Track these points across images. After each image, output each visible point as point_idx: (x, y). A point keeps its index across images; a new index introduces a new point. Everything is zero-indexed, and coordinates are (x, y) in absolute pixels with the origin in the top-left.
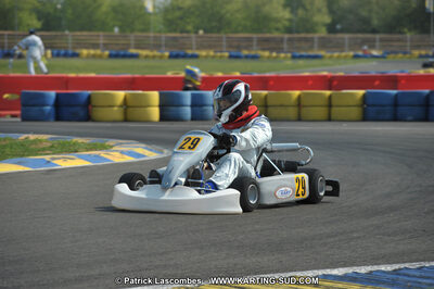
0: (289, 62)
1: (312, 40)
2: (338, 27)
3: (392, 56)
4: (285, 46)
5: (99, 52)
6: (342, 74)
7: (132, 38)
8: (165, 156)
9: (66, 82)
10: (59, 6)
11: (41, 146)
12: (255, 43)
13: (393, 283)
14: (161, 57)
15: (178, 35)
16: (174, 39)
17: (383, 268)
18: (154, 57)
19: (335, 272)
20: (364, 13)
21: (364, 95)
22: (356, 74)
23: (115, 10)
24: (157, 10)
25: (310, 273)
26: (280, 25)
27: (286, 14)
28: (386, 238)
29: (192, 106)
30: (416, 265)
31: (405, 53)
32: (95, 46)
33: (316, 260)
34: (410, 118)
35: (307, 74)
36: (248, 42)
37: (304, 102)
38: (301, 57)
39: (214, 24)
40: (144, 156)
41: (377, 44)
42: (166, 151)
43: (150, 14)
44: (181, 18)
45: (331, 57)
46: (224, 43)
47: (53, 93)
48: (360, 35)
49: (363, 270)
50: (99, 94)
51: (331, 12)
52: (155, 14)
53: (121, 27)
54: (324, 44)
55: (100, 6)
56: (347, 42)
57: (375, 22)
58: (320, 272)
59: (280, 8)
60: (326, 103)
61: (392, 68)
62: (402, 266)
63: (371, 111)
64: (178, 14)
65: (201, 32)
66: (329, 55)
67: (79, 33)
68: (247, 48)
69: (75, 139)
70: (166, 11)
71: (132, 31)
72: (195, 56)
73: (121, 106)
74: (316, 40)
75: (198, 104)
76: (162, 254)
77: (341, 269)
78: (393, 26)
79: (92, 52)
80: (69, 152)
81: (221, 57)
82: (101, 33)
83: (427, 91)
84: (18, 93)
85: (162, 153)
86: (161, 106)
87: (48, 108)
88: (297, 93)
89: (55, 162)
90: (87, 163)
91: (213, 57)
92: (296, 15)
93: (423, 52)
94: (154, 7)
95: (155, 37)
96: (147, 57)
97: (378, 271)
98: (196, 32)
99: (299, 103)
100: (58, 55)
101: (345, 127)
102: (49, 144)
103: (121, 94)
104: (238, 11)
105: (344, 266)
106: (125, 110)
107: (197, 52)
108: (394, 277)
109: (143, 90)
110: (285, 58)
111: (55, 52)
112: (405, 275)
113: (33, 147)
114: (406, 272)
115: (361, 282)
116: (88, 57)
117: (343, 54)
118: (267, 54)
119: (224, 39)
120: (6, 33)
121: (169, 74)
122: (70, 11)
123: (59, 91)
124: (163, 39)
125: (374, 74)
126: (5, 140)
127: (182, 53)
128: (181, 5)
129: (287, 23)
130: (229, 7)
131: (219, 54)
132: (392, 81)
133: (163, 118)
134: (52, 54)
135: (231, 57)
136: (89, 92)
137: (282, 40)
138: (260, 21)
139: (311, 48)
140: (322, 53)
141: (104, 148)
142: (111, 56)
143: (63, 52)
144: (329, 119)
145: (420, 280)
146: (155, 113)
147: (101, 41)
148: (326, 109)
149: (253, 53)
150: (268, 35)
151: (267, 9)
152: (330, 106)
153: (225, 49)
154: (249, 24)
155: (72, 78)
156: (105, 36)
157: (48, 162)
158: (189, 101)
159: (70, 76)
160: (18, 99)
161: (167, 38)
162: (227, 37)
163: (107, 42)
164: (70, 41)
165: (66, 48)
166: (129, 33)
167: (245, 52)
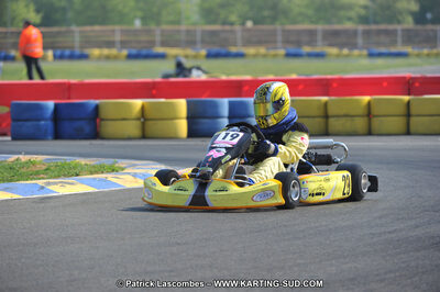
0: (366, 62)
1: (394, 32)
2: (428, 16)
4: (360, 41)
5: (114, 52)
7: (158, 33)
9: (68, 89)
11: (34, 169)
12: (319, 37)
14: (197, 56)
15: (217, 28)
16: (214, 33)
18: (187, 57)
26: (352, 14)
29: (229, 118)
32: (110, 44)
36: (311, 37)
37: (375, 111)
38: (380, 55)
39: (266, 13)
45: (418, 55)
46: (279, 38)
47: (51, 104)
50: (108, 104)
53: (144, 19)
54: (410, 37)
60: (402, 110)
65: (249, 24)
66: (416, 51)
67: (88, 28)
68: (312, 43)
69: (77, 160)
71: (158, 23)
72: (240, 55)
73: (138, 119)
74: (399, 33)
75: (238, 114)
79: (106, 51)
80: (68, 175)
81: (275, 56)
82: (117, 28)
84: (7, 105)
86: (192, 118)
87: (43, 123)
88: (366, 98)
89: (50, 188)
90: (90, 189)
91: (265, 56)
95: (188, 31)
98: (243, 24)
99: (369, 112)
100: (61, 57)
102: (44, 167)
103: (138, 103)
106: (143, 124)
107: (243, 50)
109: (166, 98)
111: (58, 52)
113: (23, 170)
116: (100, 58)
117: (436, 51)
118: (334, 51)
119: (279, 33)
123: (58, 101)
124: (199, 33)
127: (223, 51)
129: (363, 12)
131: (272, 52)
133: (192, 133)
135: (288, 55)
136: (97, 102)
137: (355, 33)
139: (394, 43)
140: (408, 49)
141: (112, 170)
142: (130, 57)
143: (67, 52)
144: (408, 133)
147: (118, 38)
148: (403, 119)
149: (317, 50)
150: (337, 27)
152: (408, 115)
153: (279, 44)
154: (310, 12)
155: (75, 84)
156: (122, 31)
157: (42, 188)
158: (225, 111)
159: (73, 81)
160: (8, 113)
161: (203, 32)
162: (283, 31)
163: (125, 38)
164: (77, 39)
165: (72, 48)
166: (153, 26)
167: (306, 49)
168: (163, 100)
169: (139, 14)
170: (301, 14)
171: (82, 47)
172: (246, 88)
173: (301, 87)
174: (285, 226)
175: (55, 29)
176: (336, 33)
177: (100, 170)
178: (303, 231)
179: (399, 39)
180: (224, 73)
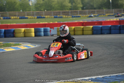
0: (71, 18)
1: (77, 12)
2: (85, 8)
3: (100, 16)
4: (70, 14)
5: (16, 17)
6: (86, 21)
7: (26, 13)
8: (36, 47)
9: (7, 26)
10: (4, 4)
11: (0, 45)
12: (61, 13)
13: (102, 81)
14: (35, 18)
15: (39, 11)
16: (38, 13)
17: (99, 77)
18: (32, 18)
19: (86, 78)
20: (92, 4)
21: (93, 27)
22: (90, 21)
23: (20, 5)
24: (33, 5)
25: (79, 79)
26: (68, 8)
27: (70, 5)
28: (100, 68)
29: (44, 32)
30: (109, 75)
31: (104, 15)
32: (15, 16)
33: (81, 75)
34: (106, 33)
35: (76, 22)
36: (59, 13)
37: (75, 30)
38: (74, 17)
39: (49, 8)
40: (30, 47)
41: (96, 12)
42: (37, 45)
43: (31, 6)
44: (40, 7)
45: (83, 17)
46: (52, 14)
47: (3, 30)
48: (91, 10)
49: (94, 77)
50: (17, 30)
51: (82, 4)
52: (32, 6)
53: (23, 10)
54: (81, 13)
55: (16, 4)
56: (87, 12)
57: (95, 6)
58: (82, 79)
59: (68, 3)
60: (82, 30)
61: (100, 19)
62: (105, 76)
63: (95, 32)
64: (39, 5)
65: (46, 11)
66: (82, 16)
67: (10, 12)
68: (59, 15)
69: (10, 43)
70: (35, 5)
71: (26, 11)
72: (44, 18)
73: (23, 33)
74: (78, 12)
75: (45, 31)
76: (37, 75)
77: (87, 77)
78: (100, 7)
79: (14, 17)
80: (9, 46)
81: (52, 17)
82: (17, 12)
83: (110, 25)
85: (36, 46)
86: (35, 32)
87: (2, 34)
88: (73, 27)
89: (5, 50)
90: (14, 50)
91: (49, 18)
92: (72, 5)
93: (109, 14)
94: (32, 4)
96: (30, 18)
97: (98, 78)
98: (44, 11)
100: (5, 19)
101: (87, 36)
102: (3, 45)
103: (23, 29)
104: (56, 4)
105: (89, 76)
106: (25, 34)
107: (45, 16)
108: (103, 79)
109: (30, 28)
110: (70, 17)
111: (4, 18)
112: (106, 78)
114: (106, 77)
115: (93, 81)
116: (13, 19)
117: (86, 16)
118: (65, 16)
119: (52, 12)
121: (37, 23)
122: (7, 6)
123: (5, 29)
125: (95, 21)
127: (40, 17)
128: (39, 3)
129: (70, 7)
130: (53, 3)
131: (51, 17)
132: (100, 23)
133: (35, 36)
134: (3, 18)
135: (54, 17)
136: (14, 29)
137: (69, 12)
138: (62, 7)
139: (77, 14)
140: (80, 15)
141: (19, 45)
142: (20, 18)
143: (6, 18)
144: (83, 34)
145: (110, 80)
146: (33, 34)
147: (17, 14)
148: (82, 32)
149: (61, 16)
150: (65, 11)
151: (64, 3)
152: (83, 31)
154: (59, 8)
155: (9, 25)
156: (18, 13)
157: (3, 50)
158: (43, 30)
161: (36, 12)
163: (19, 14)
165: (7, 16)
166: (25, 11)
168: (29, 28)
170: (57, 8)
171: (9, 16)
172: (47, 26)
175: (3, 12)
176: (65, 12)
177: (16, 45)
179: (78, 13)
180: (41, 22)
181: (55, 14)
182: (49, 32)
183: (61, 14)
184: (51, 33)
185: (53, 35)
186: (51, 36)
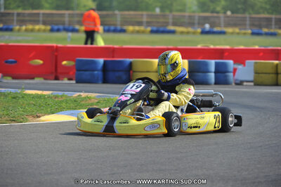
5: (142, 28)
7: (170, 17)
9: (113, 51)
11: (90, 102)
12: (273, 23)
14: (195, 33)
15: (208, 15)
16: (206, 18)
18: (188, 33)
29: (215, 72)
32: (140, 24)
36: (268, 22)
46: (248, 22)
47: (101, 61)
50: (138, 62)
53: (162, 8)
65: (229, 13)
67: (127, 13)
68: (268, 26)
71: (171, 11)
72: (223, 33)
79: (137, 28)
81: (245, 34)
82: (145, 13)
84: (73, 60)
86: (190, 72)
87: (96, 72)
91: (238, 34)
95: (190, 17)
96: (182, 33)
98: (225, 13)
100: (108, 31)
102: (97, 101)
103: (155, 62)
111: (107, 28)
113: (83, 103)
116: (133, 32)
119: (248, 19)
120: (67, 12)
123: (106, 59)
124: (197, 18)
126: (62, 97)
131: (243, 31)
134: (104, 30)
135: (253, 34)
136: (131, 60)
142: (152, 32)
143: (112, 28)
147: (145, 19)
149: (272, 31)
153: (248, 27)
154: (268, 7)
155: (117, 48)
156: (149, 16)
158: (213, 68)
159: (116, 46)
160: (74, 66)
161: (199, 17)
162: (250, 18)
163: (149, 20)
164: (119, 19)
165: (115, 25)
166: (167, 12)
167: (265, 30)
169: (160, 4)
170: (262, 8)
171: (122, 25)
172: (226, 54)
173: (261, 54)
174: (250, 143)
175: (104, 13)
178: (261, 146)
180: (212, 44)
181: (256, 23)
182: (231, 74)
183: (273, 26)
184: (236, 77)
185: (240, 83)
186: (237, 84)
